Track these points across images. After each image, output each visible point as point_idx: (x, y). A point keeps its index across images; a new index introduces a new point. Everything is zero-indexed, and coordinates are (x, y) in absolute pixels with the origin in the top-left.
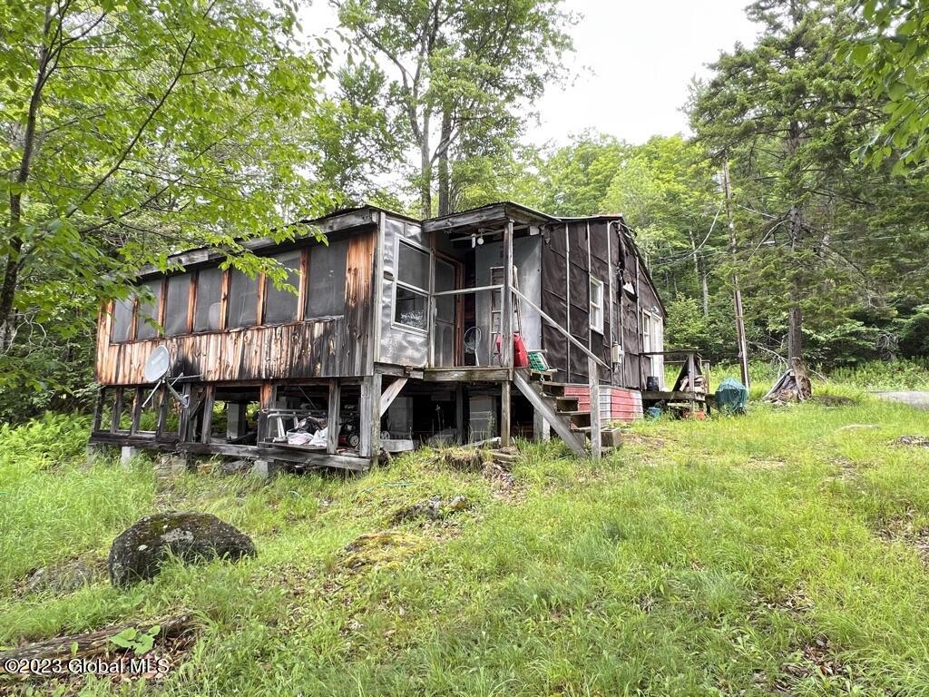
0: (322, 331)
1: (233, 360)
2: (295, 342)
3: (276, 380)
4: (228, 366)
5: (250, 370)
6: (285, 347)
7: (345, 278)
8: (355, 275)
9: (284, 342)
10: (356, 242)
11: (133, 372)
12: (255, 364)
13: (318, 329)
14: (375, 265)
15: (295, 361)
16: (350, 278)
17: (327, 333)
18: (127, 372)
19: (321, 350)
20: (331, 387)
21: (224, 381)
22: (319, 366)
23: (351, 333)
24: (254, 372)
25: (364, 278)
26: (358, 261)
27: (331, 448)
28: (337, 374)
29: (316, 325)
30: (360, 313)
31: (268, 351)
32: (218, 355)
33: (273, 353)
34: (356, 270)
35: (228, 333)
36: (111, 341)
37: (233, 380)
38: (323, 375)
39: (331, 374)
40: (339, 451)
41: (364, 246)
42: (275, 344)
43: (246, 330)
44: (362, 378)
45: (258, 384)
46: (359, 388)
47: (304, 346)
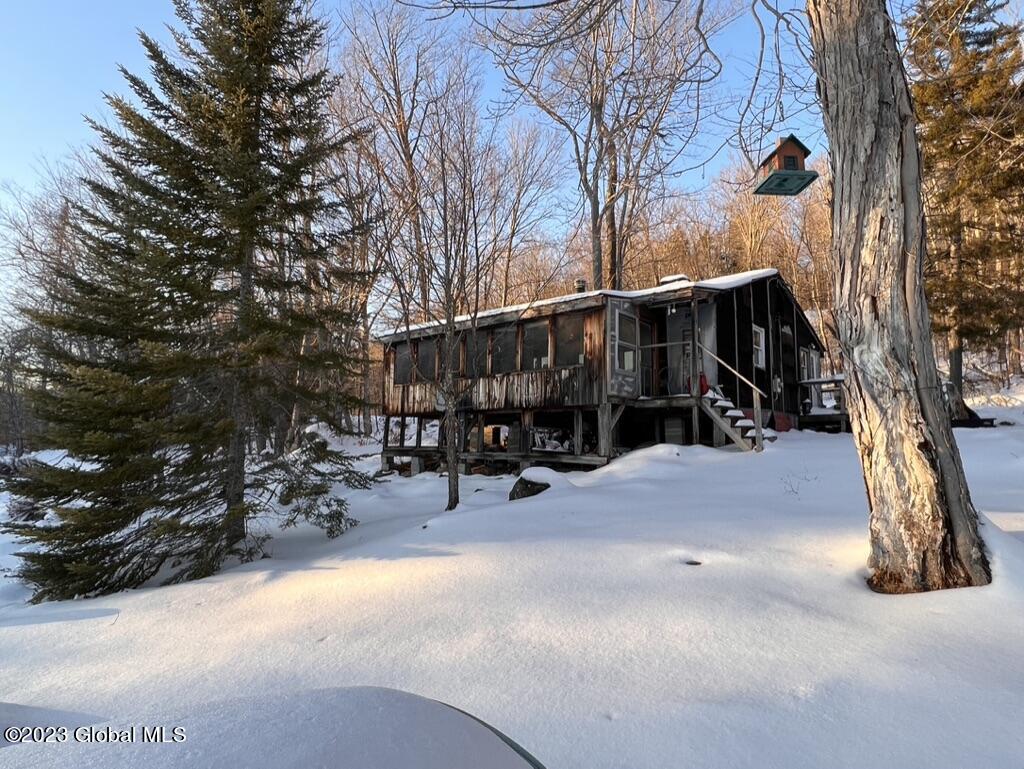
0: (567, 375)
1: (498, 392)
2: (547, 383)
3: (534, 408)
4: (495, 399)
5: (513, 402)
6: (539, 386)
7: (583, 340)
8: (591, 338)
9: (539, 383)
10: (590, 316)
11: (416, 404)
12: (517, 397)
13: (565, 374)
14: (605, 332)
15: (548, 395)
16: (587, 340)
17: (571, 377)
18: (411, 405)
19: (568, 389)
20: (576, 412)
21: (493, 409)
22: (566, 398)
23: (590, 376)
24: (516, 403)
25: (597, 340)
26: (592, 328)
27: (578, 451)
28: (581, 403)
29: (563, 371)
30: (595, 364)
31: (527, 390)
32: (487, 392)
33: (530, 390)
34: (591, 334)
35: (494, 377)
36: (395, 383)
37: (499, 409)
38: (570, 404)
39: (576, 404)
40: (583, 453)
41: (596, 320)
42: (533, 384)
43: (508, 374)
44: (598, 406)
45: (519, 411)
46: (596, 412)
47: (555, 385)
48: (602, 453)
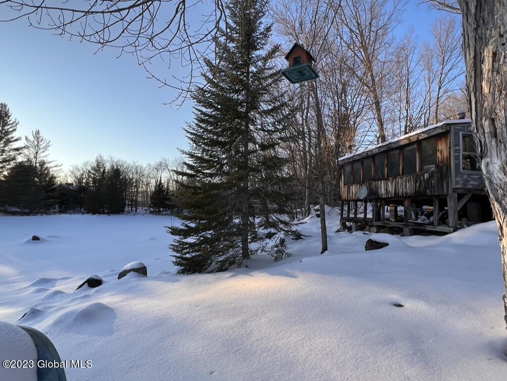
0: (428, 176)
1: (391, 188)
2: (416, 182)
3: (409, 197)
4: (390, 192)
6: (412, 184)
7: (437, 154)
8: (441, 153)
9: (412, 182)
10: (440, 139)
11: (353, 195)
12: (401, 191)
13: (426, 176)
14: (450, 148)
15: (417, 189)
16: (439, 154)
17: (430, 177)
18: (351, 196)
19: (429, 185)
20: (434, 199)
21: (389, 198)
22: (428, 191)
23: (441, 176)
24: (400, 194)
25: (445, 154)
26: (442, 146)
27: (436, 223)
28: (436, 194)
29: (425, 174)
30: (444, 168)
31: (406, 186)
32: (385, 188)
33: (408, 186)
34: (441, 150)
35: (389, 179)
36: (344, 185)
37: (391, 198)
38: (430, 194)
39: (433, 194)
40: (439, 224)
41: (444, 140)
42: (408, 183)
43: (396, 178)
44: (447, 195)
45: (403, 199)
46: (447, 199)
47: (421, 183)
48: (451, 225)
